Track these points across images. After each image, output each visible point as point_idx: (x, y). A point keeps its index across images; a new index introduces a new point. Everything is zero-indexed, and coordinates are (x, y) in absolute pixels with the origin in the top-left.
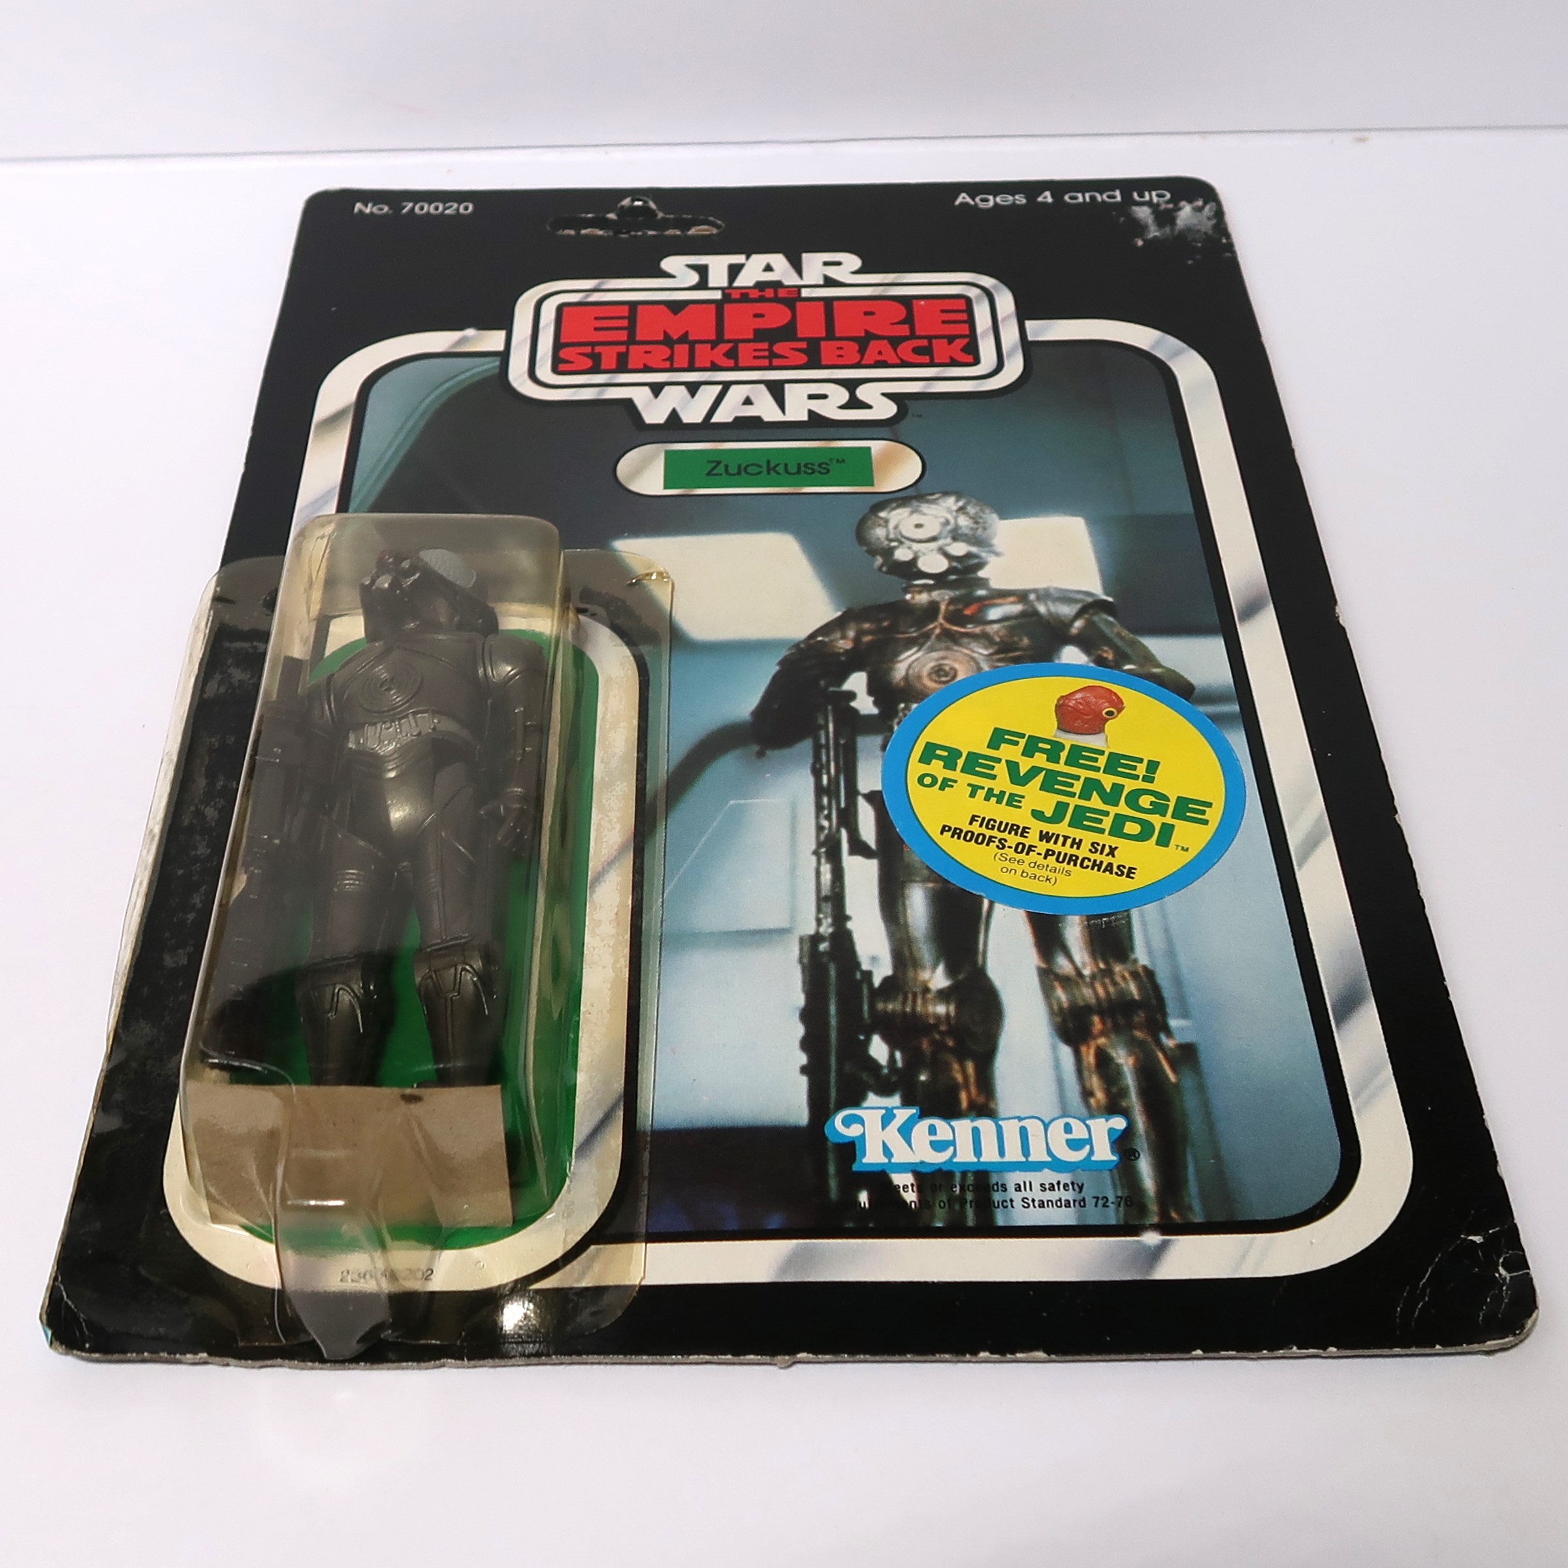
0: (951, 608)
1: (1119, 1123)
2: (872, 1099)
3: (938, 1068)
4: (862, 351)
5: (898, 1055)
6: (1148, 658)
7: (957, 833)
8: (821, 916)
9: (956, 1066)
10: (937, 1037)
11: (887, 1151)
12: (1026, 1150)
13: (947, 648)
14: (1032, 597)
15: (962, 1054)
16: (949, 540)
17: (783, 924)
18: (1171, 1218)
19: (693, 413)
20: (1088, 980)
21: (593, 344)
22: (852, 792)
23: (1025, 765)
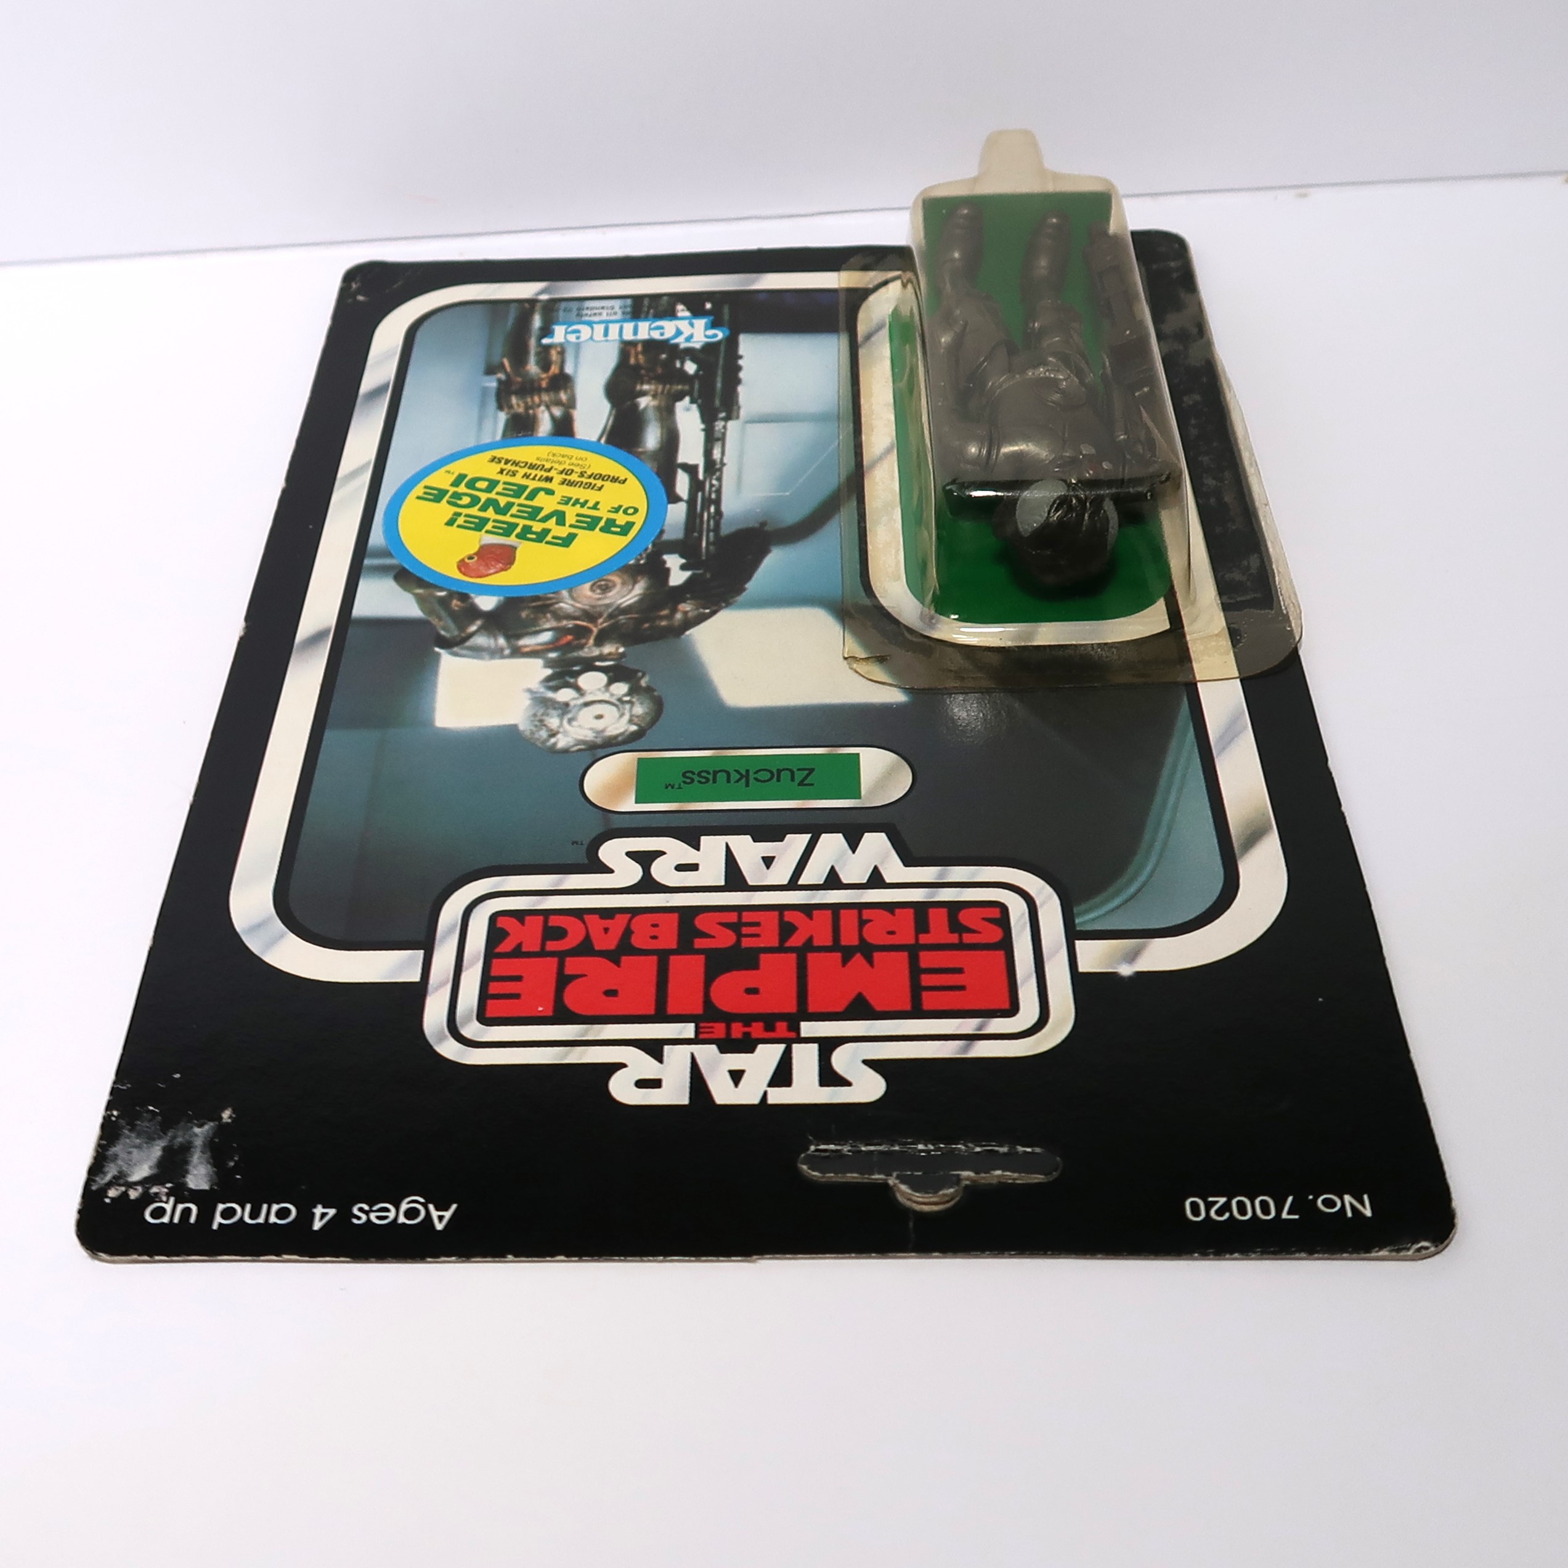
0: (584, 641)
1: (545, 341)
4: (628, 932)
5: (678, 365)
6: (421, 601)
7: (615, 480)
8: (723, 430)
9: (642, 362)
10: (651, 374)
11: (692, 325)
12: (606, 329)
13: (593, 607)
14: (507, 652)
15: (636, 368)
16: (572, 703)
17: (749, 425)
19: (832, 844)
20: (543, 404)
21: (961, 946)
22: (691, 502)
23: (551, 524)
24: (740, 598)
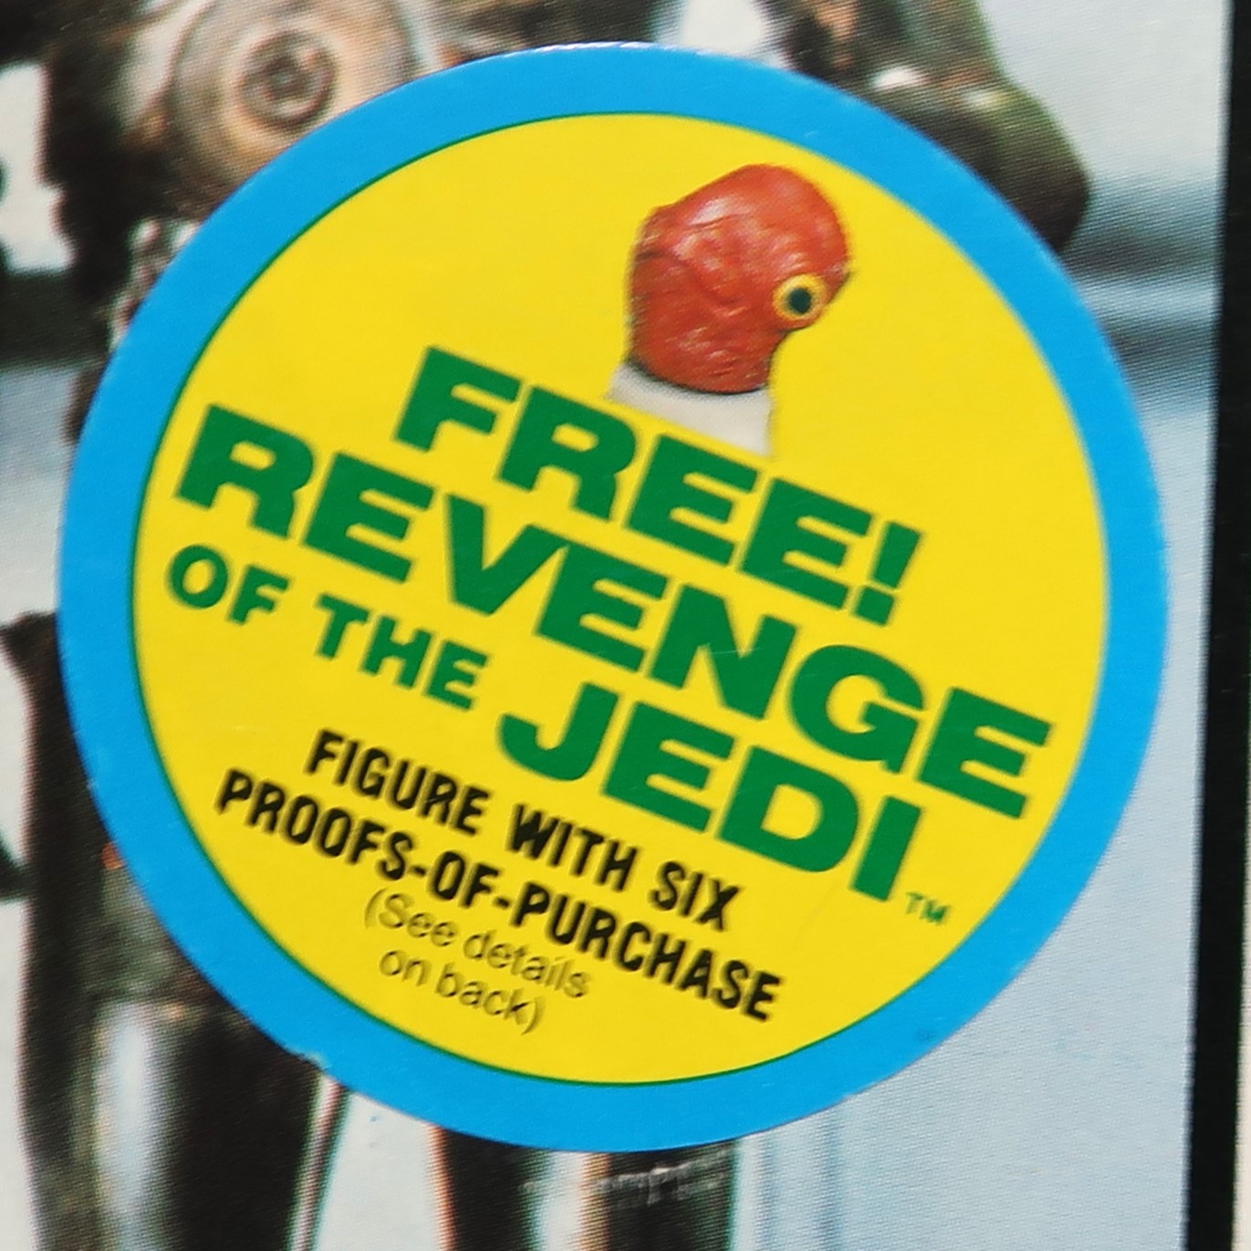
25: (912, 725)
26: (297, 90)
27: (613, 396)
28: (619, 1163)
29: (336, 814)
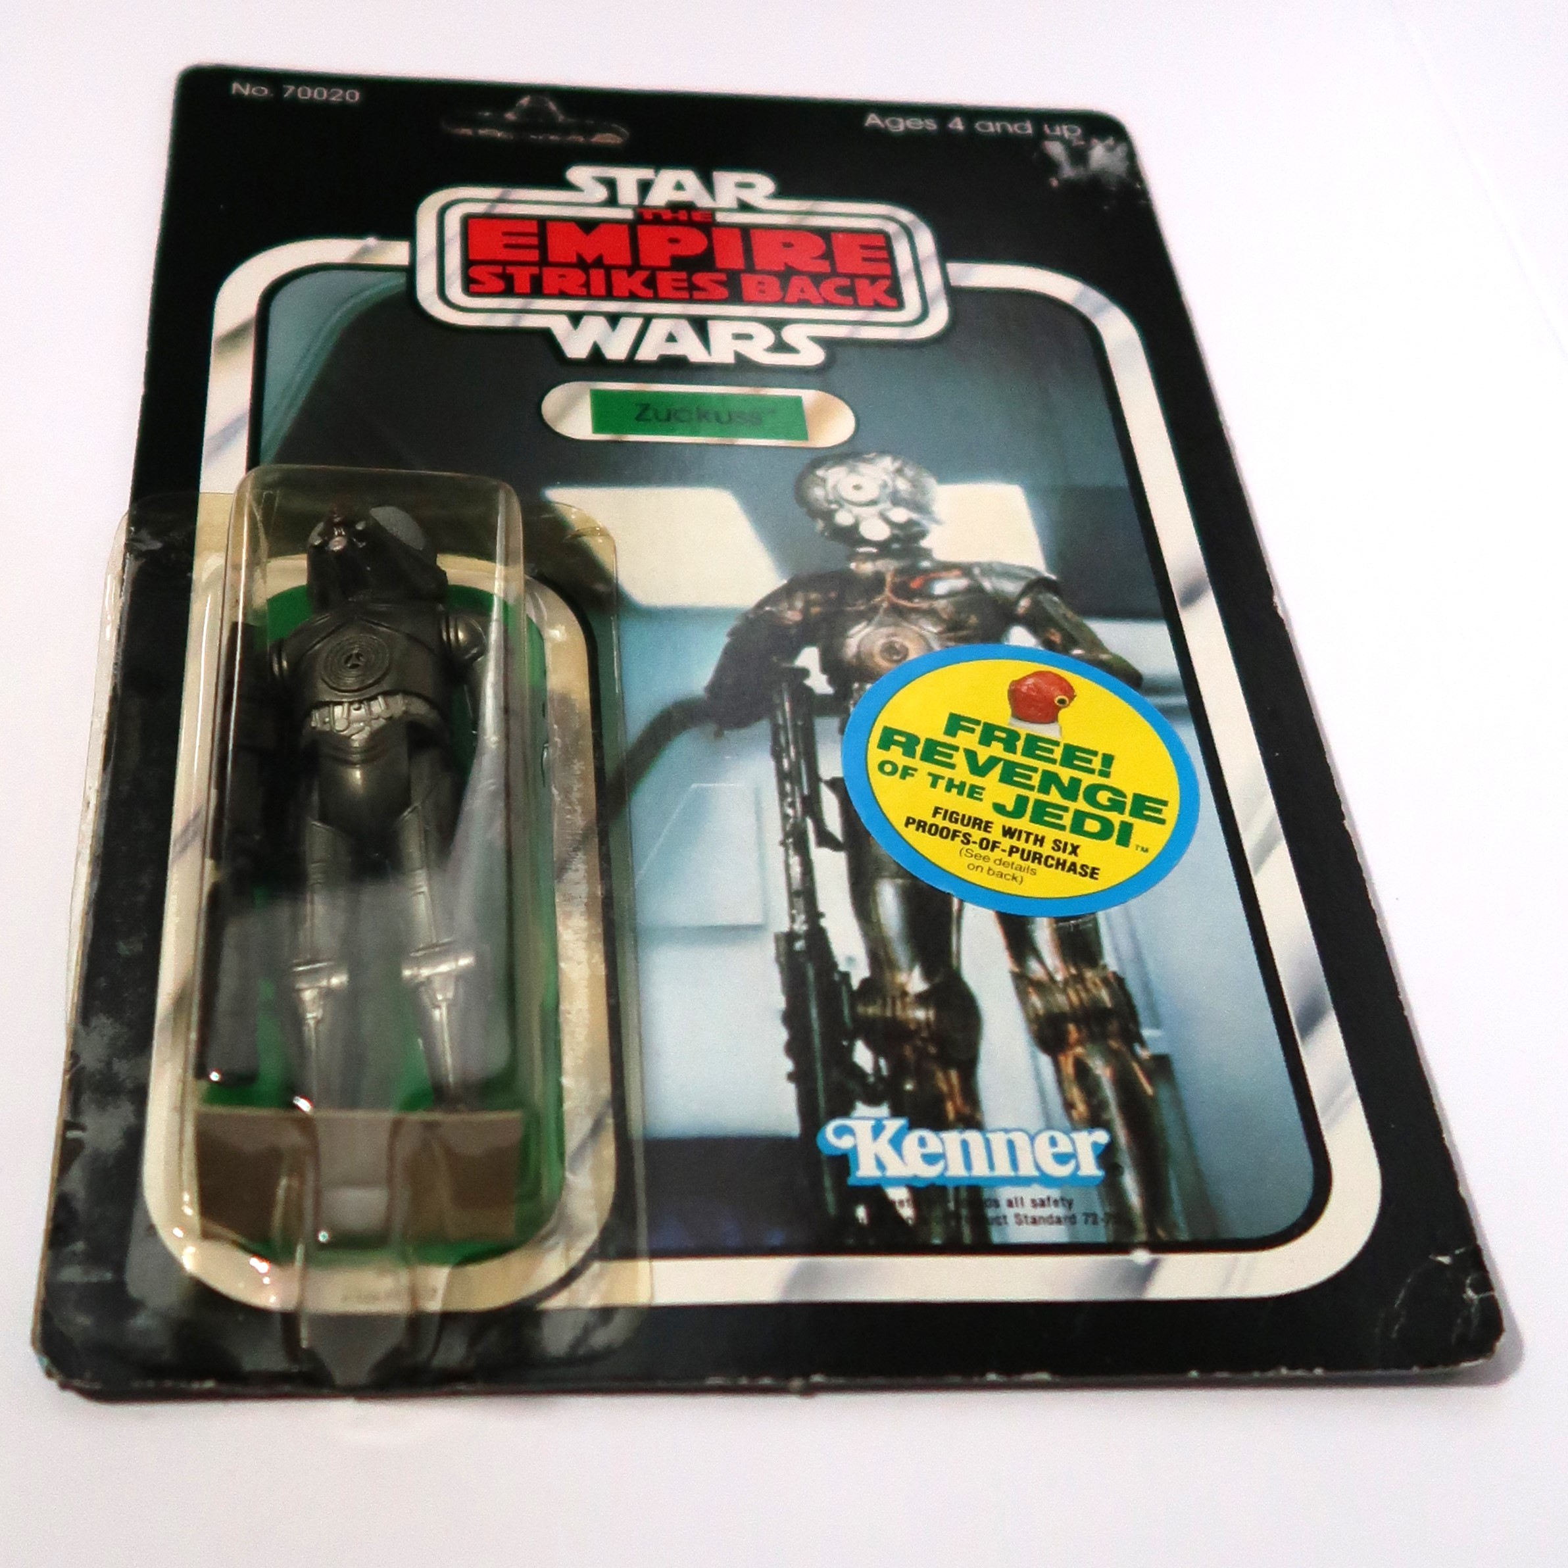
0: (898, 580)
1: (1102, 1137)
2: (861, 1109)
3: (924, 1078)
4: (784, 288)
5: (882, 1063)
6: (1095, 644)
7: (921, 825)
8: (794, 912)
9: (940, 1075)
10: (919, 1043)
11: (881, 1165)
12: (1014, 1164)
13: (896, 625)
14: (976, 571)
15: (946, 1062)
16: (888, 505)
17: (757, 920)
18: (1158, 1237)
19: (617, 349)
20: (1061, 986)
21: (505, 263)
22: (815, 779)
23: (983, 754)
24: (731, 624)
25: (1125, 803)
26: (897, 652)
27: (1010, 724)
28: (1058, 920)
29: (943, 828)
